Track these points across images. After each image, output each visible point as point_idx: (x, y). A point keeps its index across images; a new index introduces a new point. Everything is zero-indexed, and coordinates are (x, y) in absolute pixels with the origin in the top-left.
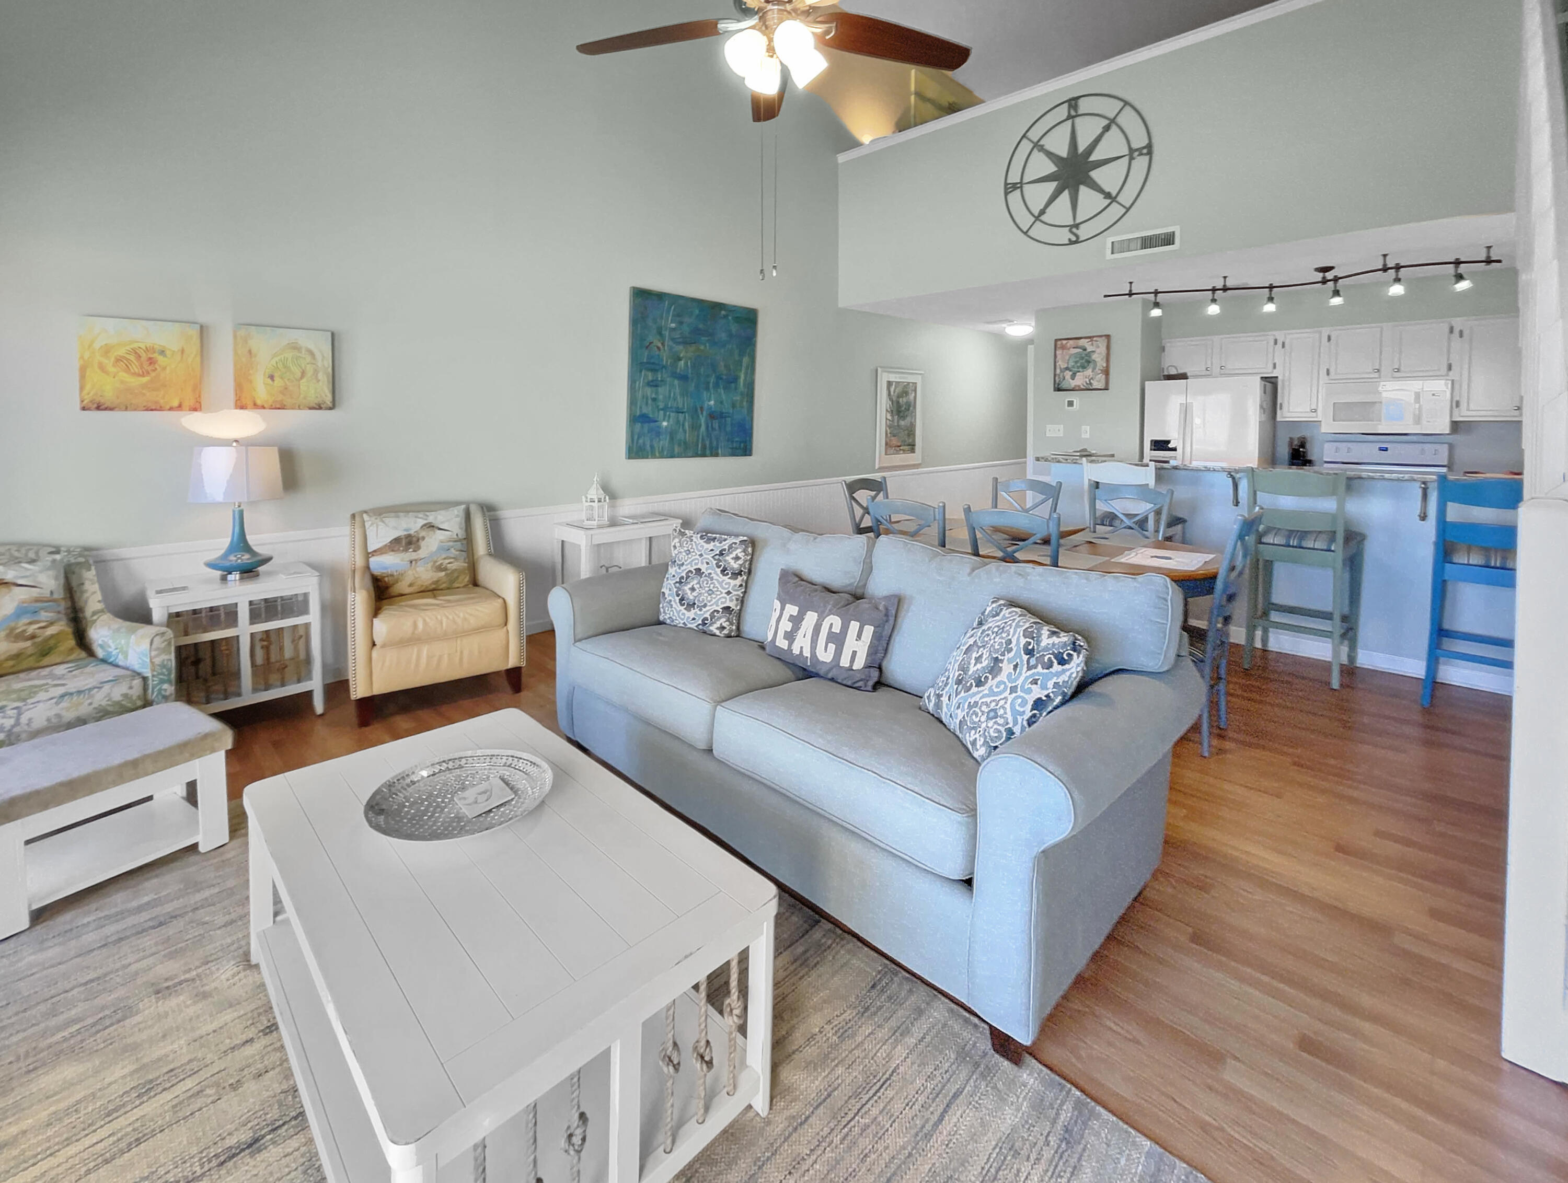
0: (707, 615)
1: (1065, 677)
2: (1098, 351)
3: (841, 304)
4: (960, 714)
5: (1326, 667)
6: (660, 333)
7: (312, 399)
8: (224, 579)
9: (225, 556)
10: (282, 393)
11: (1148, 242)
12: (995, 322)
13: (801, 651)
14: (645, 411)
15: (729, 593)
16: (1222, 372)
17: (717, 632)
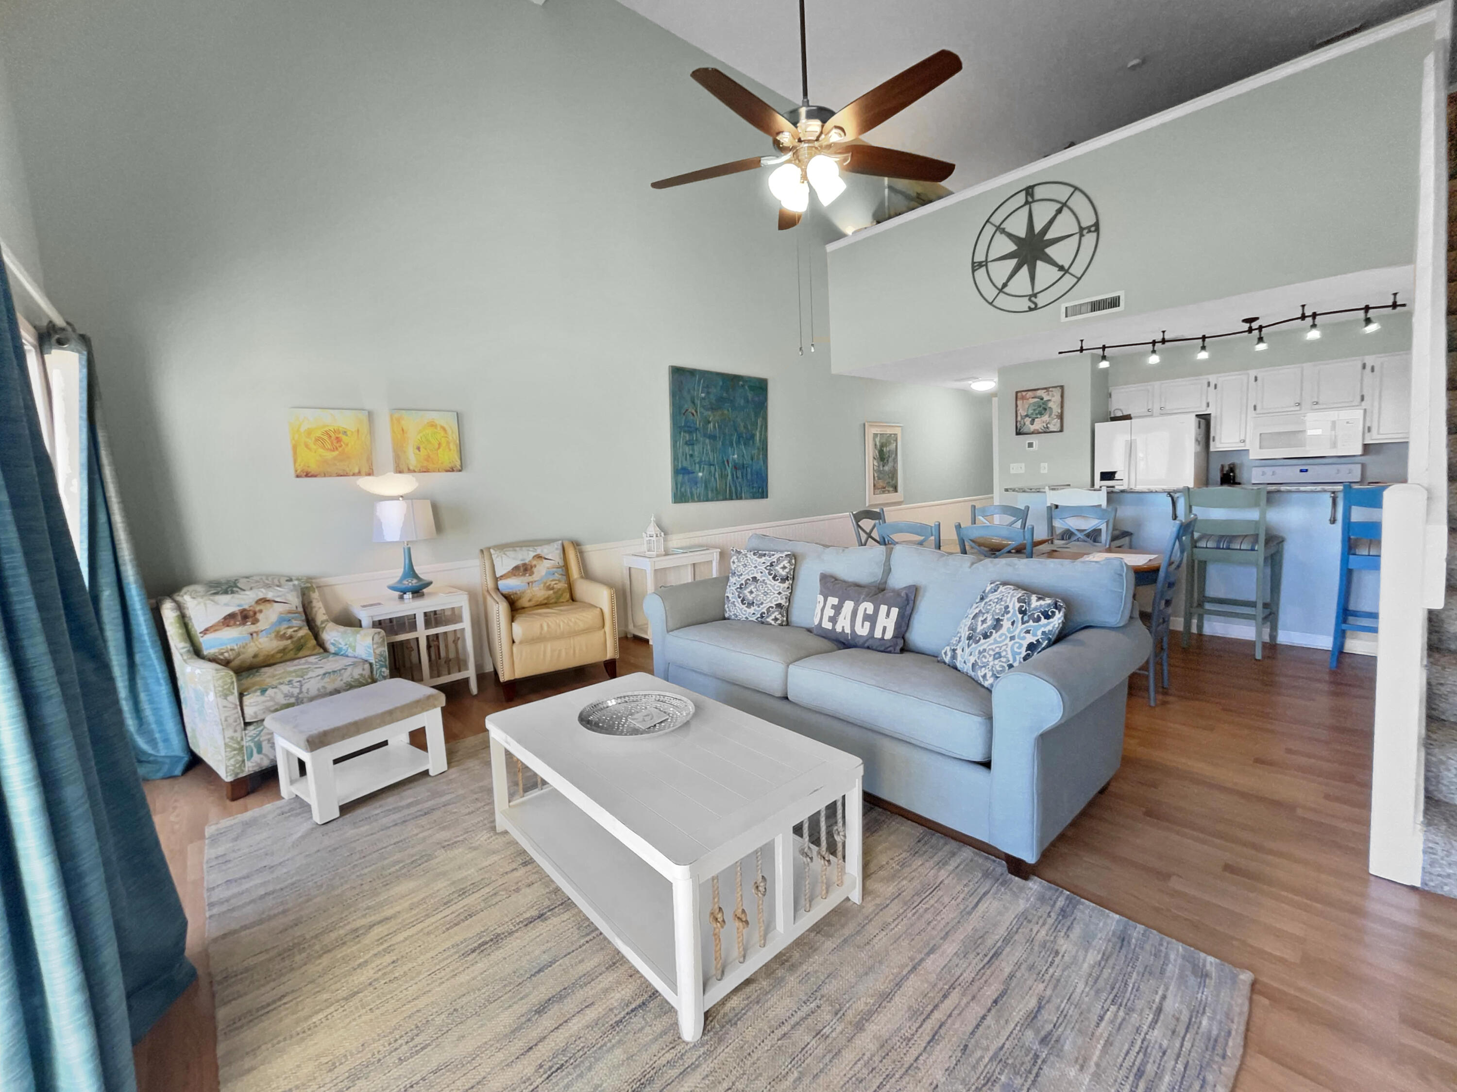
0: (765, 610)
1: (1050, 628)
2: (1053, 399)
3: (835, 370)
4: (972, 659)
5: (1251, 644)
6: (693, 402)
7: (447, 464)
8: (401, 598)
9: (400, 581)
10: (427, 460)
11: (1096, 306)
12: (962, 380)
13: (843, 630)
14: (685, 464)
15: (780, 593)
16: (1162, 412)
17: (773, 622)
